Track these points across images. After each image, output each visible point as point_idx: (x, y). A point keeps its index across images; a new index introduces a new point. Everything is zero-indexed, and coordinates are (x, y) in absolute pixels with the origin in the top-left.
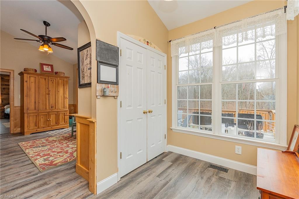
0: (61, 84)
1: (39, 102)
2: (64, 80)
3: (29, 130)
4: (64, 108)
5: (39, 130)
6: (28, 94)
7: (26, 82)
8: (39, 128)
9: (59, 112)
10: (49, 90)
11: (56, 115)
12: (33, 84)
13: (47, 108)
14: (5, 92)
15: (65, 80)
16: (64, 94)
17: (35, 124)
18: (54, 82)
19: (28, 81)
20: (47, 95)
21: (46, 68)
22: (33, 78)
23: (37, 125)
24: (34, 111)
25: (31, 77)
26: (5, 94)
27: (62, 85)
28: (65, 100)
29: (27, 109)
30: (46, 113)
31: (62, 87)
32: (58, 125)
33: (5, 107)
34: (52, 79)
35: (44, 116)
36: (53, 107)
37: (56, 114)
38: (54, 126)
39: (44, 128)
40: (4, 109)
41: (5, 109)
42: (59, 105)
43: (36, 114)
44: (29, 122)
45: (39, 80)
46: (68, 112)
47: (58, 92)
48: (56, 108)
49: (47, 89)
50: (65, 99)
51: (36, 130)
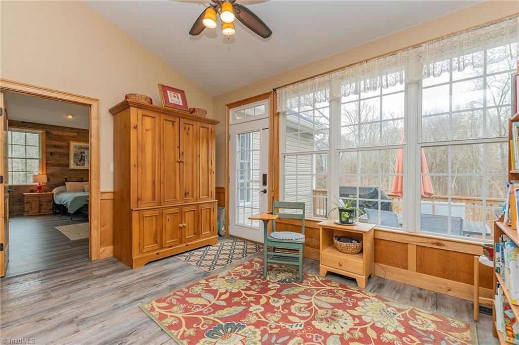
0: (203, 140)
1: (162, 181)
2: (208, 128)
3: (141, 256)
4: (208, 196)
5: (164, 251)
6: (140, 160)
7: (136, 127)
8: (161, 248)
9: (199, 206)
10: (181, 153)
11: (195, 213)
12: (150, 133)
13: (178, 197)
14: (53, 161)
15: (210, 129)
16: (208, 162)
17: (154, 239)
18: (191, 133)
19: (139, 127)
20: (178, 164)
21: (173, 99)
22: (150, 118)
23: (158, 240)
24: (152, 206)
25: (146, 117)
26: (53, 165)
27: (205, 141)
28: (210, 177)
29: (138, 200)
30: (177, 210)
31: (205, 144)
32: (199, 238)
33: (54, 191)
34: (187, 126)
35: (172, 215)
36: (188, 193)
37: (195, 210)
38: (191, 240)
39: (171, 246)
40: (53, 194)
41: (54, 196)
42: (198, 190)
43: (156, 212)
44: (142, 235)
45: (162, 126)
46: (216, 204)
47: (198, 158)
48: (193, 197)
49: (177, 149)
50: (209, 173)
51: (158, 254)
